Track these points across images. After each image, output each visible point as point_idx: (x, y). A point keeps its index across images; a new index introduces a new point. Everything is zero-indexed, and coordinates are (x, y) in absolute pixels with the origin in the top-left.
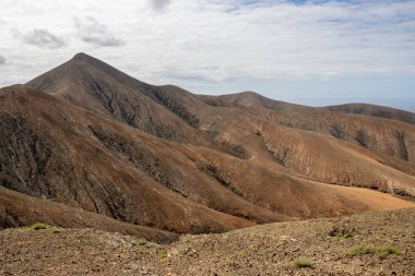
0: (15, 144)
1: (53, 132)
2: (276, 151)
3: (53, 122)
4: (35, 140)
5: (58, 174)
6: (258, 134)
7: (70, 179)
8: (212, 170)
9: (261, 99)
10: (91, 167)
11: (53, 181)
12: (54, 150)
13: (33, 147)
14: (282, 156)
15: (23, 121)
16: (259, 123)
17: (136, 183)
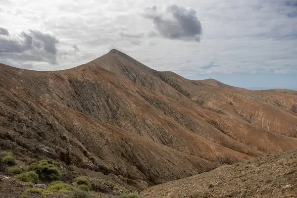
0: (95, 99)
1: (118, 93)
2: (244, 115)
3: (117, 87)
4: (108, 97)
5: (126, 119)
6: (231, 104)
7: (135, 123)
8: (214, 123)
9: (219, 84)
10: (146, 116)
11: (123, 124)
12: (121, 104)
13: (107, 101)
14: (248, 118)
15: (99, 85)
16: (230, 96)
17: (177, 128)
